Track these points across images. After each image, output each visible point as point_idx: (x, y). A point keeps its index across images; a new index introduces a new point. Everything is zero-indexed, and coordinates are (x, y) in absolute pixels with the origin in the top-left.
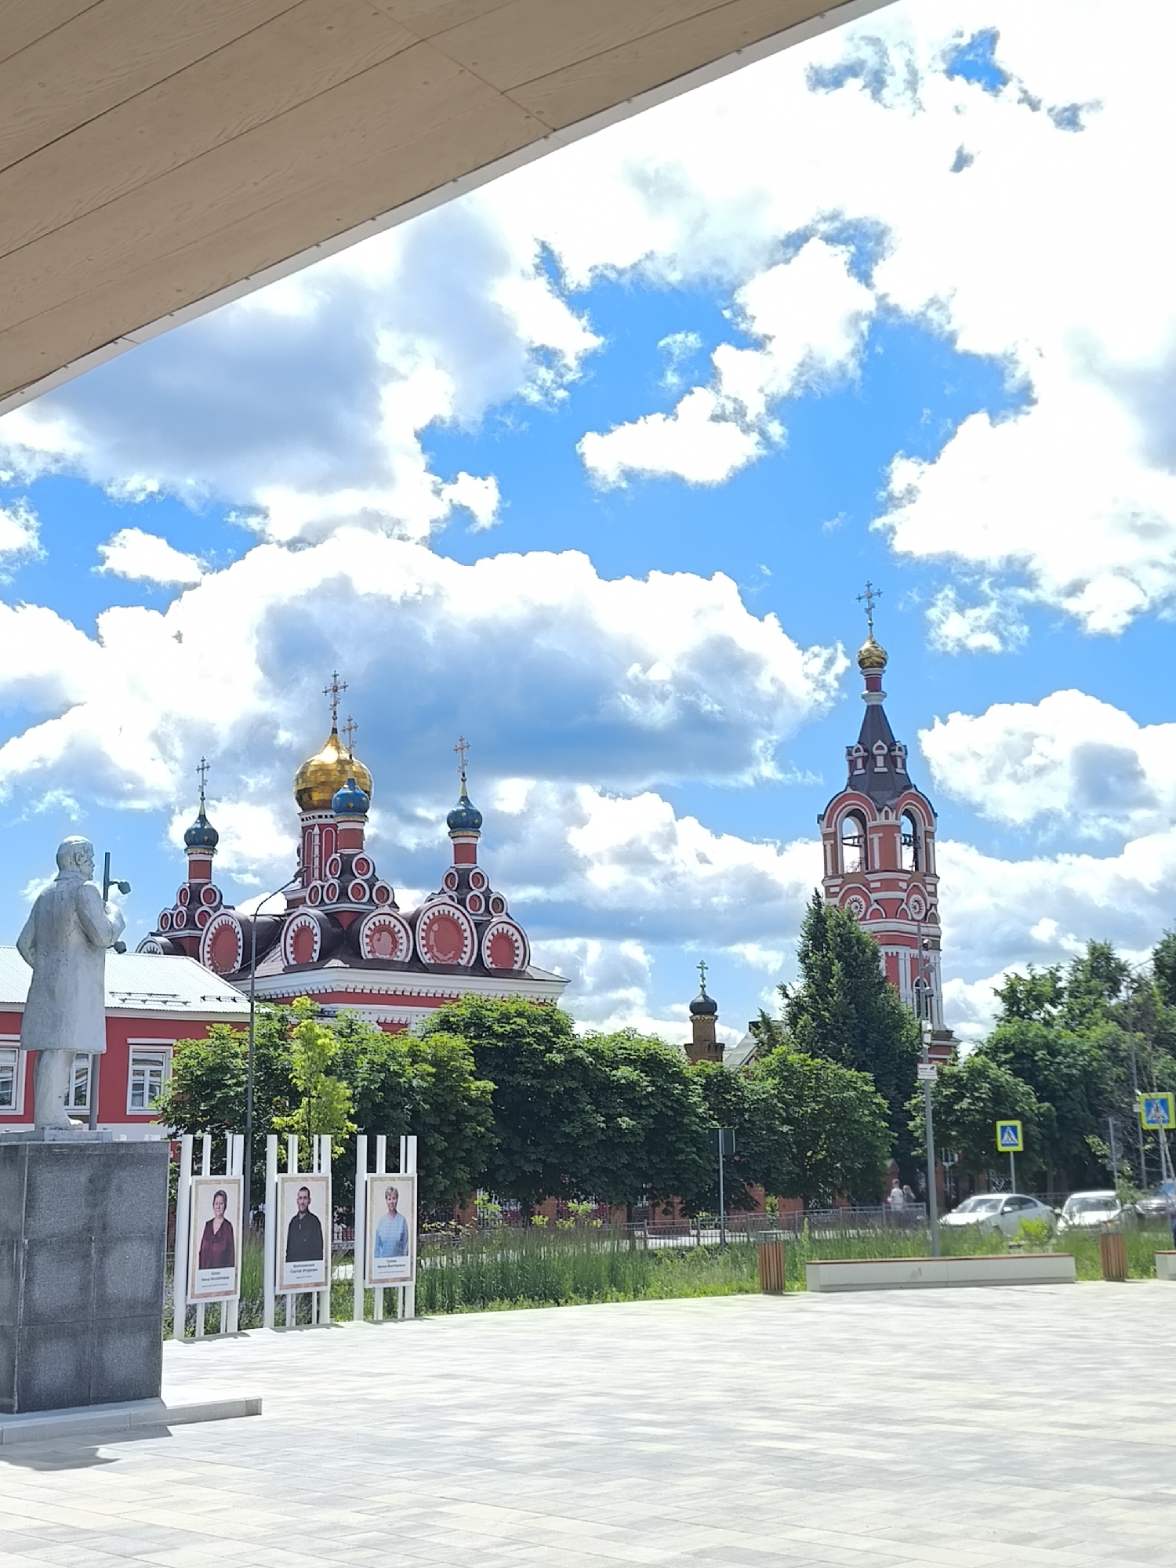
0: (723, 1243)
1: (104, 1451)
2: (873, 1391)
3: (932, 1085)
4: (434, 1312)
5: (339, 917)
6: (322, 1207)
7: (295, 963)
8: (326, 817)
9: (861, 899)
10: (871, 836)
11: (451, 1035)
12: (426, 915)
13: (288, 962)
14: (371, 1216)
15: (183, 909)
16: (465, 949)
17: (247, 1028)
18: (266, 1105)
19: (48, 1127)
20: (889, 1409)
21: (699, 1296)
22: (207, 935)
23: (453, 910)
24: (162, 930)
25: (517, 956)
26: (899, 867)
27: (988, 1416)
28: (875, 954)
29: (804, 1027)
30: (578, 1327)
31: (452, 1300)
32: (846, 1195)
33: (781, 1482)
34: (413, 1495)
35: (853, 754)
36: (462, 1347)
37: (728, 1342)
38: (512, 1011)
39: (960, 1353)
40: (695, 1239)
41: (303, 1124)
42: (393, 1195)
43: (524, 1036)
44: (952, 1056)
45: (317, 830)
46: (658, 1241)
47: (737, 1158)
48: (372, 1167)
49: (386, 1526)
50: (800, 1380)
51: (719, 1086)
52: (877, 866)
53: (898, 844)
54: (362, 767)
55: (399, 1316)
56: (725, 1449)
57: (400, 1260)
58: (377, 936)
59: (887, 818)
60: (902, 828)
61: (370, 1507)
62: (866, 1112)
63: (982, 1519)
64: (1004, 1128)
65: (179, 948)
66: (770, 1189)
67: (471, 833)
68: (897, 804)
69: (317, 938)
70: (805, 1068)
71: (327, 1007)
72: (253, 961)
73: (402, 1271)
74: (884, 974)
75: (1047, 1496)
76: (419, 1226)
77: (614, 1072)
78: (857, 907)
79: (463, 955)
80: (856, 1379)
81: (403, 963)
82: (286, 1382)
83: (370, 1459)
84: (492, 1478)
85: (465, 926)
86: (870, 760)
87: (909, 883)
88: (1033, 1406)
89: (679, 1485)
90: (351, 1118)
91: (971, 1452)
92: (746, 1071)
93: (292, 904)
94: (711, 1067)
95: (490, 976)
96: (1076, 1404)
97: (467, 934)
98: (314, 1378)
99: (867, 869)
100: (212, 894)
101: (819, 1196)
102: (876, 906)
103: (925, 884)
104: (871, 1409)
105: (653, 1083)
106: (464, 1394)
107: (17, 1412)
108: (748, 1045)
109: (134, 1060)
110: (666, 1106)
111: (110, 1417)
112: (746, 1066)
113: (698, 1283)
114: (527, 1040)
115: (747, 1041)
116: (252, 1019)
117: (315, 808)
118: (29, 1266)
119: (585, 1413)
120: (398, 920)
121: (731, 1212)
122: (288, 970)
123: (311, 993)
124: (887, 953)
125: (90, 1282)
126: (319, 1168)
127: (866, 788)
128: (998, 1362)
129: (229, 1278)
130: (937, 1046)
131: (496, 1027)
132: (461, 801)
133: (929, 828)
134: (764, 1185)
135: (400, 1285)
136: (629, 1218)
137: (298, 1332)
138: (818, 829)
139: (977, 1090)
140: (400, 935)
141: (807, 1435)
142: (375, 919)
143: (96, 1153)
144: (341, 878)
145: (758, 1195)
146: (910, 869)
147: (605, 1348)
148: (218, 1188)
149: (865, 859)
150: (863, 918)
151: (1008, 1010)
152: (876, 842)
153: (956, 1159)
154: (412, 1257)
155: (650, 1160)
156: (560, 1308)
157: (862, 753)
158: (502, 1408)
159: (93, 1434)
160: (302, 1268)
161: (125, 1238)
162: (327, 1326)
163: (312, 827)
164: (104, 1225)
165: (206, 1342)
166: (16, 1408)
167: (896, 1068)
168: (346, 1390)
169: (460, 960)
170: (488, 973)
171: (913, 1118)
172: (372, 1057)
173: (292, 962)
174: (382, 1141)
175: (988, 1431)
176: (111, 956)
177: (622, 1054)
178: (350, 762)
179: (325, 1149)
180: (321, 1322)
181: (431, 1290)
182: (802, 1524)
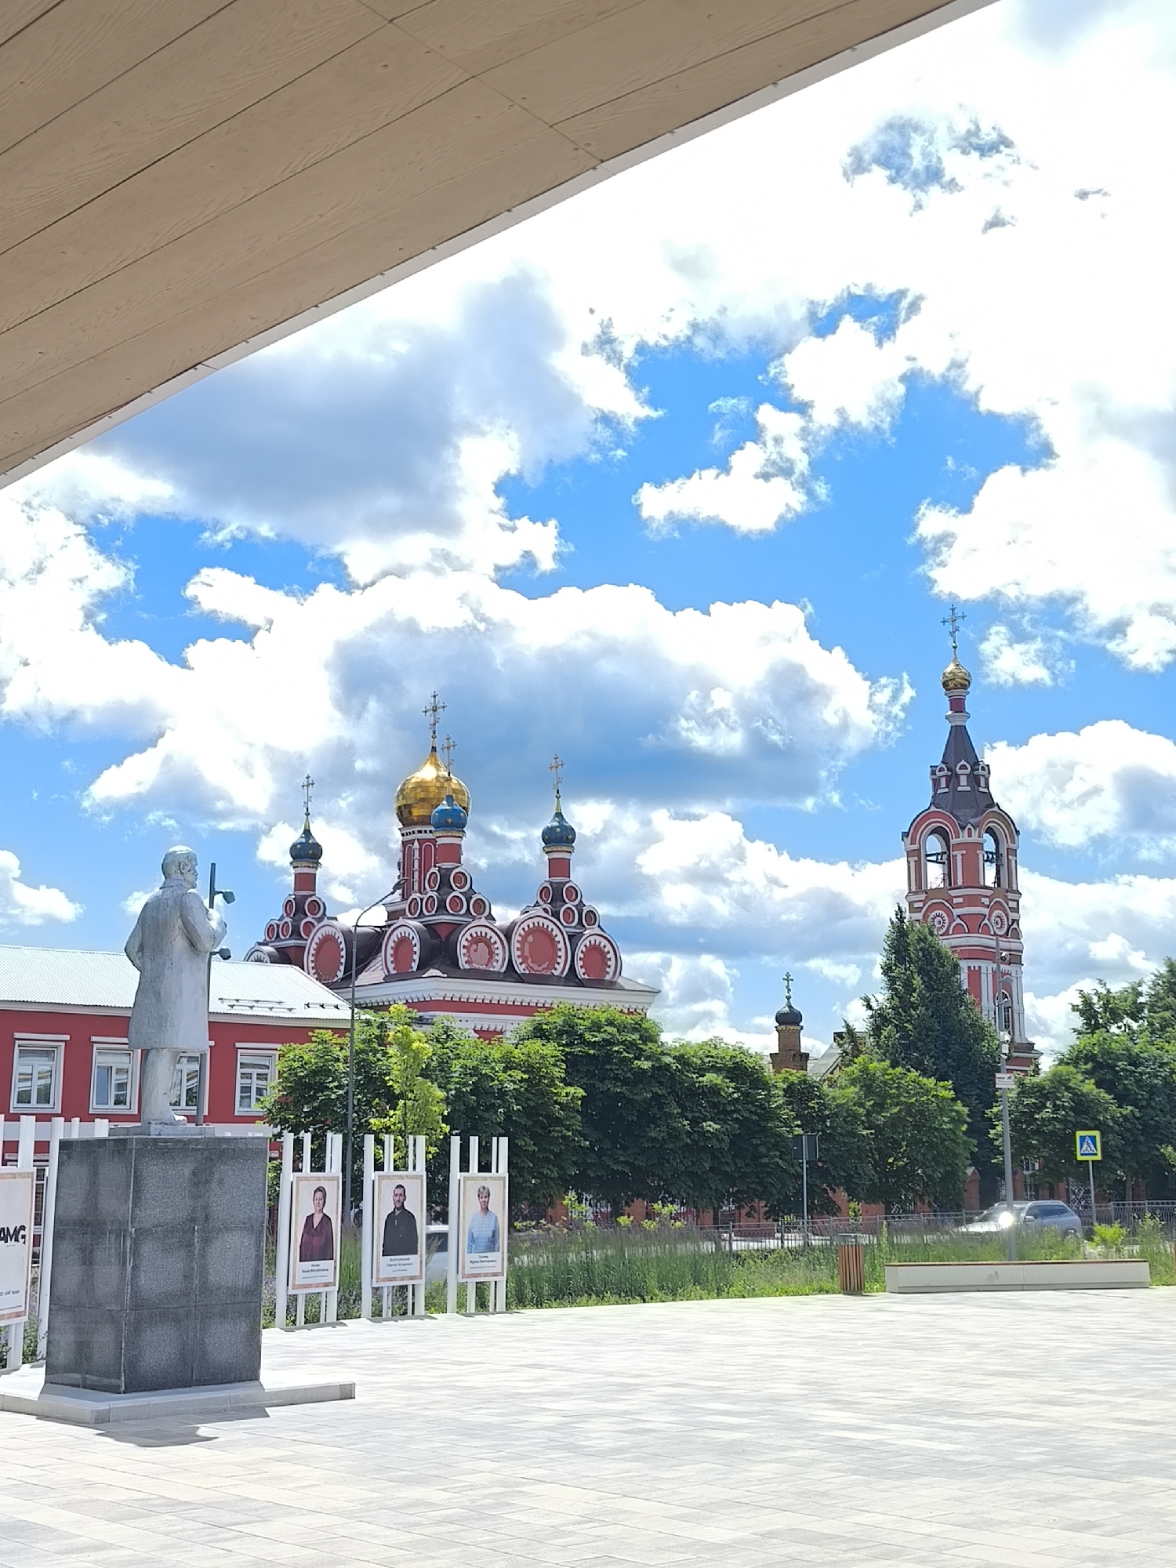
0: (807, 1245)
1: (204, 1430)
2: (945, 1387)
3: (1013, 1095)
4: (525, 1306)
5: (436, 927)
6: (417, 1203)
7: (395, 972)
8: (426, 832)
9: (944, 915)
10: (954, 853)
11: (544, 1042)
12: (522, 927)
13: (388, 971)
14: (464, 1214)
15: (288, 919)
16: (559, 960)
17: (348, 1034)
18: (366, 1106)
19: (154, 1122)
20: (959, 1404)
21: (780, 1295)
22: (311, 944)
23: (547, 922)
24: (268, 939)
25: (609, 967)
26: (982, 884)
27: (1055, 1411)
28: (956, 966)
29: (888, 1038)
30: (662, 1322)
31: (540, 1295)
32: (926, 1201)
33: (850, 1470)
34: (495, 1475)
35: (937, 773)
36: (549, 1338)
37: (806, 1338)
38: (603, 1020)
39: (1033, 1352)
40: (780, 1242)
41: (399, 1125)
42: (485, 1194)
43: (614, 1044)
44: (1032, 1067)
45: (416, 844)
46: (743, 1243)
47: (820, 1164)
48: (464, 1166)
49: (468, 1504)
50: (874, 1375)
51: (801, 1094)
52: (960, 883)
53: (981, 861)
54: (460, 785)
55: (491, 1309)
56: (797, 1438)
57: (491, 1256)
58: (474, 946)
59: (970, 835)
60: (985, 845)
61: (454, 1485)
62: (946, 1119)
63: (1043, 1507)
64: (1083, 1138)
65: (284, 957)
66: (853, 1194)
67: (565, 848)
68: (979, 822)
69: (417, 949)
70: (886, 1077)
71: (426, 1015)
72: (354, 972)
73: (495, 1266)
74: (965, 986)
75: (1107, 1487)
76: (511, 1225)
77: (701, 1079)
78: (940, 922)
79: (556, 966)
80: (927, 1375)
81: (499, 973)
82: (380, 1369)
83: (456, 1441)
84: (572, 1461)
85: (559, 938)
86: (954, 778)
87: (991, 898)
88: (1100, 1403)
89: (751, 1471)
90: (445, 1120)
91: (1036, 1445)
92: (829, 1080)
93: (392, 916)
94: (795, 1076)
95: (583, 986)
96: (1142, 1401)
97: (561, 945)
98: (407, 1366)
99: (950, 885)
100: (316, 906)
101: (900, 1202)
102: (958, 921)
103: (1007, 900)
104: (942, 1403)
105: (737, 1089)
106: (549, 1383)
107: (124, 1393)
108: (832, 1055)
109: (241, 1064)
110: (751, 1112)
111: (211, 1399)
112: (830, 1076)
113: (780, 1282)
114: (616, 1049)
115: (832, 1051)
116: (353, 1025)
117: (416, 824)
118: (136, 1253)
119: (664, 1402)
120: (494, 931)
121: (814, 1216)
122: (388, 979)
123: (410, 1001)
124: (969, 967)
125: (193, 1270)
126: (414, 1168)
127: (948, 808)
128: (1069, 1361)
129: (327, 1271)
130: (1017, 1057)
131: (587, 1036)
132: (554, 817)
133: (1011, 846)
134: (846, 1190)
135: (492, 1279)
136: (715, 1220)
137: (393, 1323)
138: (902, 846)
139: (1059, 1099)
140: (496, 946)
141: (878, 1427)
142: (473, 931)
143: (200, 1147)
144: (440, 891)
145: (842, 1200)
146: (992, 885)
147: (685, 1342)
148: (318, 1184)
149: (949, 876)
150: (946, 933)
151: (1086, 1024)
152: (959, 858)
153: (1037, 1167)
154: (503, 1253)
155: (736, 1164)
156: (646, 1305)
157: (946, 772)
158: (584, 1396)
159: (195, 1414)
160: (398, 1262)
161: (227, 1228)
162: (421, 1318)
163: (412, 842)
164: (206, 1216)
165: (306, 1330)
166: (123, 1388)
167: (978, 1079)
168: (439, 1377)
169: (553, 971)
170: (581, 984)
171: (994, 1127)
172: (465, 1062)
173: (393, 972)
174: (474, 1141)
175: (1055, 1426)
176: (217, 964)
177: (709, 1062)
178: (449, 780)
179: (420, 1148)
180: (416, 1314)
181: (520, 1285)
182: (867, 1509)
